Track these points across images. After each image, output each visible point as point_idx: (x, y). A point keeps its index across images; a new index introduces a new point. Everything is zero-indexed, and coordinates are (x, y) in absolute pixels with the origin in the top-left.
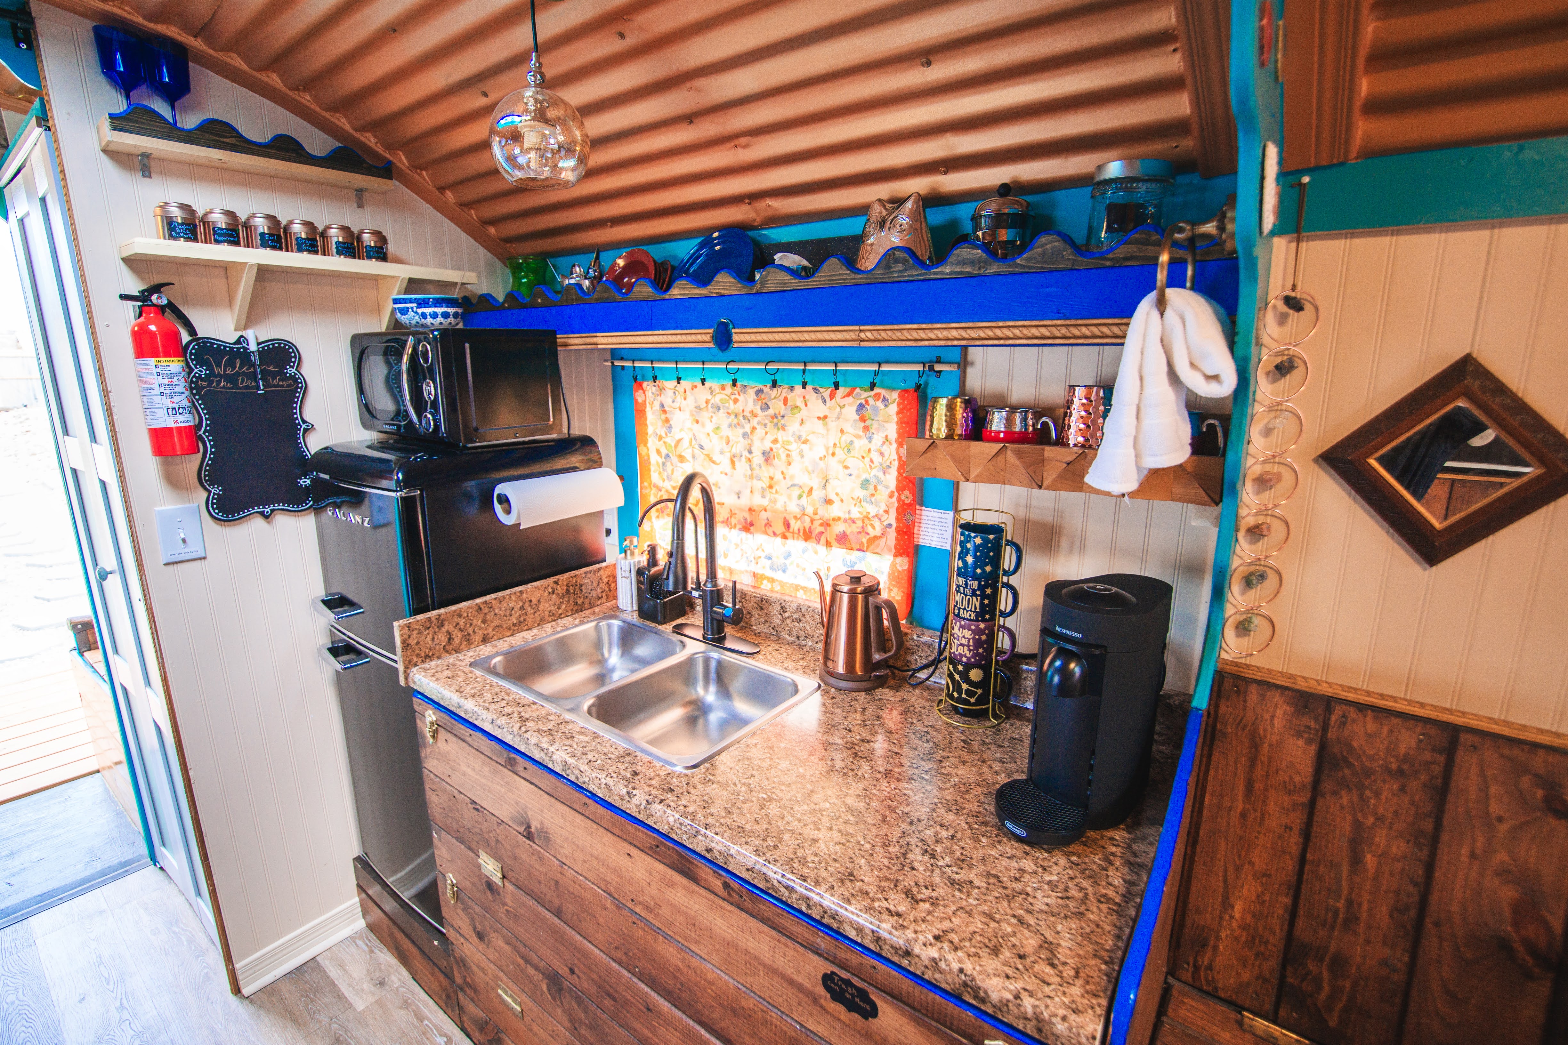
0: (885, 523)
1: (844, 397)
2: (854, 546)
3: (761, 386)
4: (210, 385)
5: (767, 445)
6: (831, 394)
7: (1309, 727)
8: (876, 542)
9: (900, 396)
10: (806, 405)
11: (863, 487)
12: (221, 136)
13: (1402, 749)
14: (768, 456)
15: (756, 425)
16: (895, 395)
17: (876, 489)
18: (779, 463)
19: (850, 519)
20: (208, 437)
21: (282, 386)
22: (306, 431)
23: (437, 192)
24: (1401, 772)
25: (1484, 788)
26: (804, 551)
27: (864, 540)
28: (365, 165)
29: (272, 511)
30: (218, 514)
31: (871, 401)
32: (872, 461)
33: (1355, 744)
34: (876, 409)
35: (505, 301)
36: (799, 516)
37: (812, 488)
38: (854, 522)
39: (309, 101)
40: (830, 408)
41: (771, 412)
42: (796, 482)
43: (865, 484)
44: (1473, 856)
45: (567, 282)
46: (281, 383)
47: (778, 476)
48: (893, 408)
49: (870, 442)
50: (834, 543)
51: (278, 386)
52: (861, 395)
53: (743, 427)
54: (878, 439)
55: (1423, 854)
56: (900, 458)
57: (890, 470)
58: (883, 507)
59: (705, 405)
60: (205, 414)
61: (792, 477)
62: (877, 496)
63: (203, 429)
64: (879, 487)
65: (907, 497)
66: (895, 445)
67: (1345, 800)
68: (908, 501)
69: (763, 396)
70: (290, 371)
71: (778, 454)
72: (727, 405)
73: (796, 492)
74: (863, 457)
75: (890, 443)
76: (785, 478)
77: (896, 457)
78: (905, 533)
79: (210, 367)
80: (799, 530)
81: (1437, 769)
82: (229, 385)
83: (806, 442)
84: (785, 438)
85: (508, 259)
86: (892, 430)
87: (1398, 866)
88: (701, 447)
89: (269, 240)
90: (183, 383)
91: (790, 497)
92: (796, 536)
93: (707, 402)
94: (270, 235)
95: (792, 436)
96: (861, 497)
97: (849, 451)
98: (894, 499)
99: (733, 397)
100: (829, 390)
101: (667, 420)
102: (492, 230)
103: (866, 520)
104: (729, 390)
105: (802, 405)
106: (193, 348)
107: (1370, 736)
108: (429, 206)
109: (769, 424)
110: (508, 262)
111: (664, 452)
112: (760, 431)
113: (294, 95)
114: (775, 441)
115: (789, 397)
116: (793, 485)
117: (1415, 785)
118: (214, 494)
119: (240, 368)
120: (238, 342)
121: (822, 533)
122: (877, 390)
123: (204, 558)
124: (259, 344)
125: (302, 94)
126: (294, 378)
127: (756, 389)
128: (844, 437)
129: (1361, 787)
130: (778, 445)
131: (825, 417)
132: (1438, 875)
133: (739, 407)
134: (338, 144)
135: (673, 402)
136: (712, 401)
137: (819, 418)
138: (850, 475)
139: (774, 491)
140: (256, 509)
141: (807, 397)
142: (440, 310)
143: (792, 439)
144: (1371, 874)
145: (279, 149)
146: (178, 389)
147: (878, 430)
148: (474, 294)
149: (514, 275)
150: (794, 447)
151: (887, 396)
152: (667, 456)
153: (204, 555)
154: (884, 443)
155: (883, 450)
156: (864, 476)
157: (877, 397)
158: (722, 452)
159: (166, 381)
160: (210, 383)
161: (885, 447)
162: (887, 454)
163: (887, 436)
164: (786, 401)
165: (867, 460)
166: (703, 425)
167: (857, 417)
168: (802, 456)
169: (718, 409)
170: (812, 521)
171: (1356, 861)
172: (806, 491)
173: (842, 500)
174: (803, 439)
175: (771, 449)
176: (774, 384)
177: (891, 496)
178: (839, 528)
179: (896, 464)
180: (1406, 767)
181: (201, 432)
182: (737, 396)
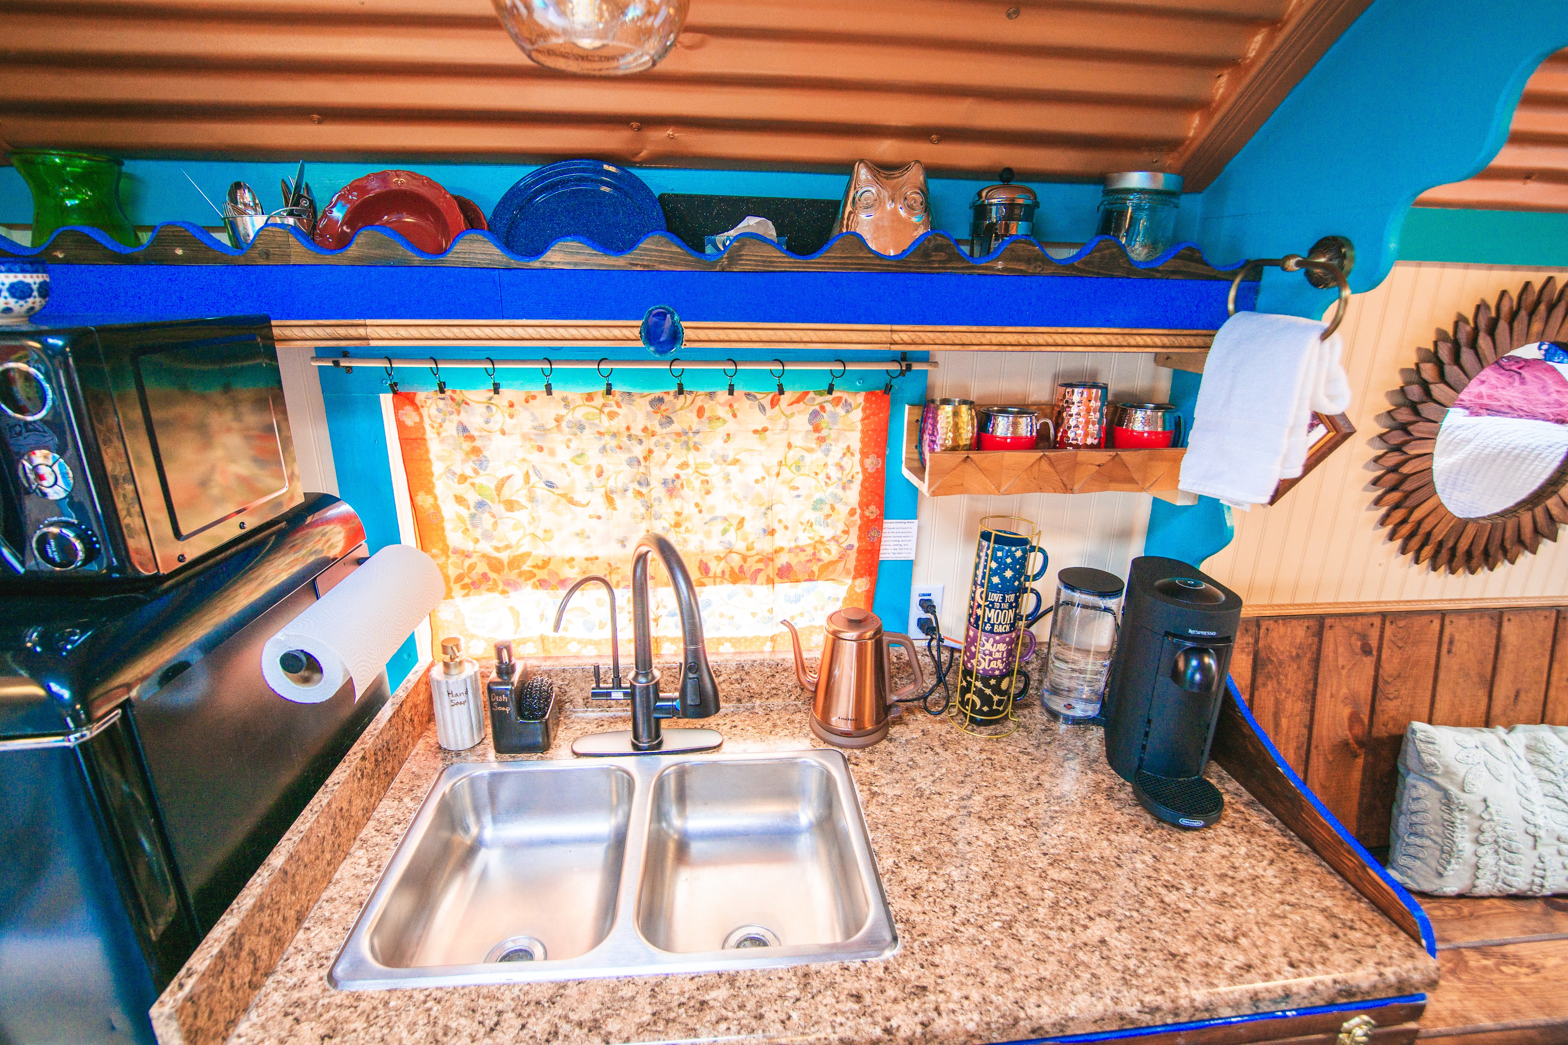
0: (844, 545)
1: (792, 404)
2: (800, 577)
3: (658, 392)
5: (670, 471)
6: (772, 401)
7: (1248, 644)
8: (831, 568)
9: (866, 400)
10: (735, 416)
11: (815, 509)
13: (1298, 641)
14: (672, 487)
15: (653, 447)
16: (860, 399)
17: (833, 508)
18: (691, 494)
19: (797, 547)
24: (1298, 655)
25: (1336, 652)
26: (730, 597)
27: (815, 568)
31: (829, 407)
32: (829, 478)
33: (1274, 646)
34: (834, 416)
36: (722, 556)
37: (743, 519)
38: (803, 550)
40: (771, 419)
41: (676, 427)
42: (719, 513)
43: (817, 505)
44: (1332, 696)
47: (689, 509)
48: (857, 415)
49: (827, 455)
50: (777, 579)
52: (814, 399)
53: (629, 450)
54: (837, 450)
55: (1308, 706)
56: (864, 470)
57: (852, 485)
58: (841, 527)
59: (554, 424)
61: (712, 508)
62: (834, 516)
64: (837, 506)
65: (872, 511)
66: (858, 456)
67: (1270, 688)
68: (873, 517)
69: (663, 407)
71: (688, 481)
72: (597, 421)
73: (719, 526)
74: (816, 474)
75: (852, 455)
76: (700, 511)
77: (859, 469)
78: (867, 551)
80: (723, 572)
81: (1315, 647)
83: (736, 462)
84: (698, 461)
86: (855, 440)
87: (1298, 719)
88: (550, 485)
91: (708, 535)
92: (718, 580)
93: (558, 420)
95: (712, 456)
96: (813, 520)
97: (798, 468)
98: (857, 517)
99: (606, 410)
100: (771, 396)
101: (476, 451)
103: (818, 545)
104: (599, 401)
105: (729, 417)
107: (1282, 638)
109: (673, 444)
111: (472, 498)
112: (659, 454)
114: (684, 465)
115: (706, 406)
116: (714, 519)
117: (1305, 662)
121: (760, 570)
122: (836, 394)
127: (650, 398)
128: (791, 453)
129: (1278, 674)
130: (690, 470)
131: (765, 430)
132: (1317, 716)
133: (618, 424)
135: (487, 422)
136: (569, 417)
137: (756, 432)
138: (798, 496)
139: (682, 529)
141: (735, 405)
143: (711, 461)
144: (1284, 732)
147: (836, 440)
150: (715, 472)
151: (849, 400)
152: (481, 505)
154: (844, 454)
155: (843, 464)
156: (817, 496)
157: (837, 402)
158: (590, 488)
161: (845, 459)
162: (847, 468)
163: (848, 447)
164: (701, 412)
165: (822, 476)
166: (552, 453)
167: (811, 428)
168: (729, 481)
169: (582, 427)
170: (745, 559)
171: (1277, 725)
172: (735, 522)
173: (786, 528)
174: (730, 459)
175: (678, 477)
176: (681, 391)
177: (852, 512)
178: (782, 560)
179: (860, 478)
180: (1300, 652)
182: (615, 408)
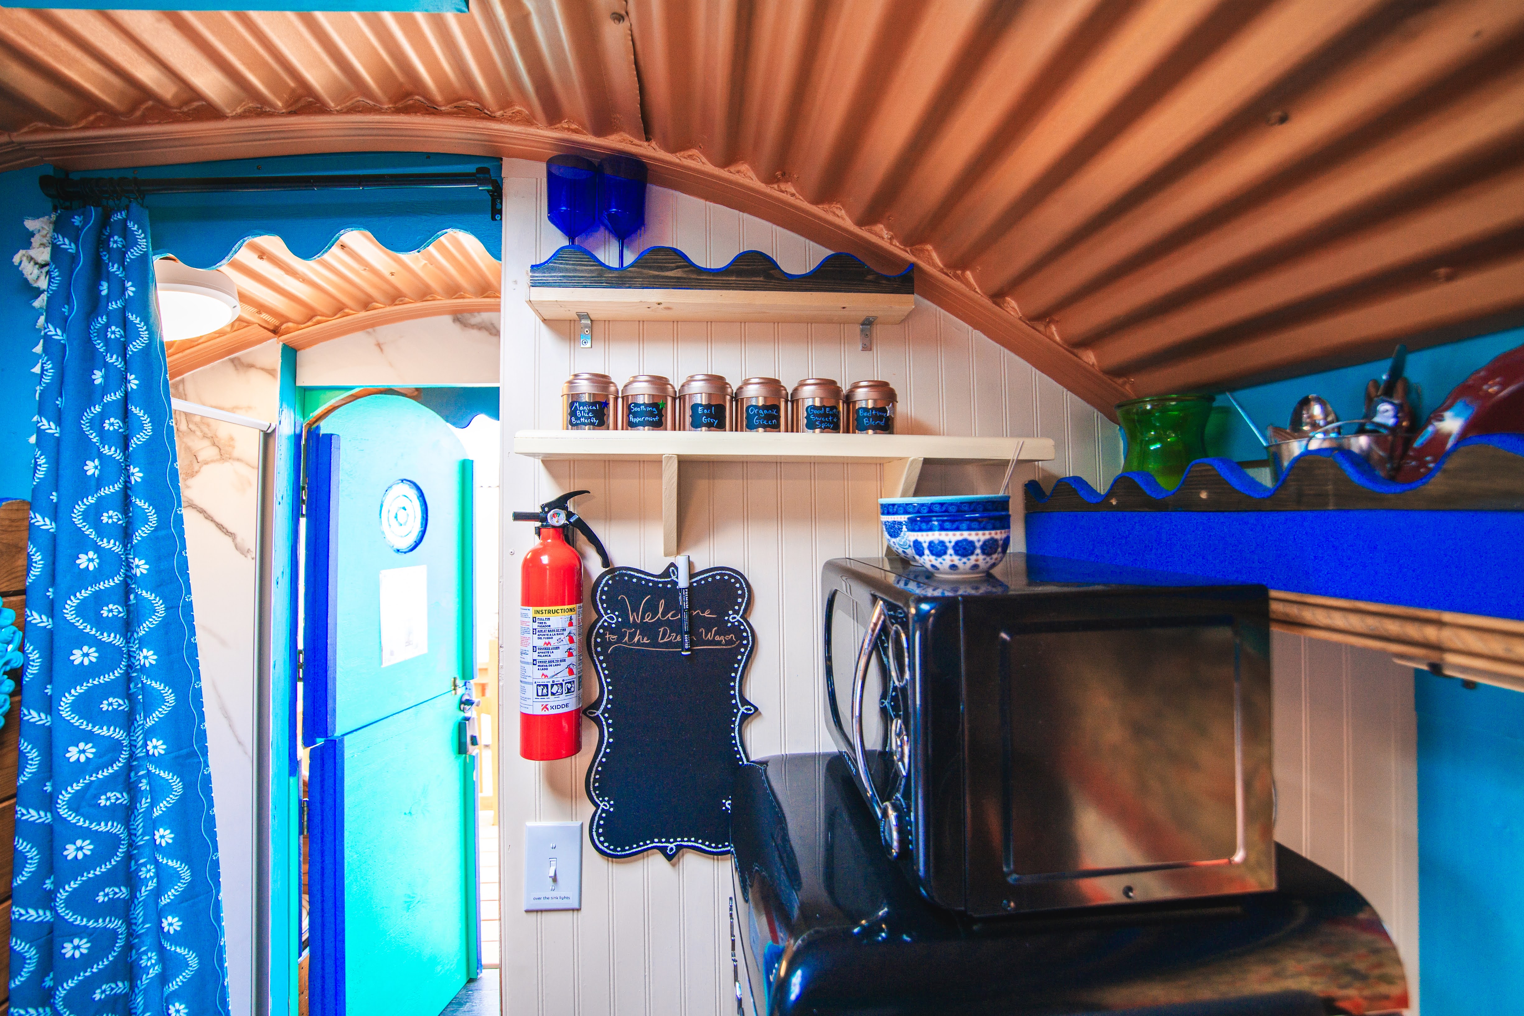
4: (619, 640)
12: (661, 269)
20: (606, 719)
21: (719, 643)
22: (745, 717)
23: (987, 302)
28: (870, 277)
29: (679, 847)
30: (602, 843)
35: (1110, 493)
39: (793, 195)
45: (1296, 448)
46: (717, 638)
51: (713, 642)
60: (608, 684)
63: (602, 707)
70: (733, 618)
79: (624, 614)
82: (645, 641)
85: (1119, 406)
89: (704, 414)
90: (565, 645)
94: (708, 406)
102: (1090, 357)
106: (607, 584)
108: (978, 334)
110: (1119, 413)
113: (772, 190)
118: (603, 810)
119: (664, 614)
120: (666, 573)
123: (579, 910)
124: (691, 576)
125: (783, 186)
126: (737, 630)
134: (830, 252)
140: (656, 843)
142: (951, 537)
145: (739, 273)
146: (557, 655)
148: (1049, 477)
149: (1132, 438)
153: (576, 906)
159: (540, 643)
160: (622, 636)
181: (599, 712)
